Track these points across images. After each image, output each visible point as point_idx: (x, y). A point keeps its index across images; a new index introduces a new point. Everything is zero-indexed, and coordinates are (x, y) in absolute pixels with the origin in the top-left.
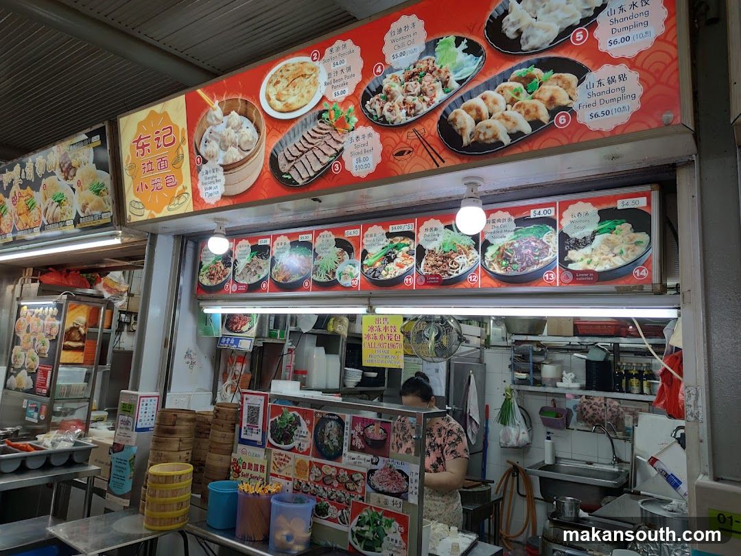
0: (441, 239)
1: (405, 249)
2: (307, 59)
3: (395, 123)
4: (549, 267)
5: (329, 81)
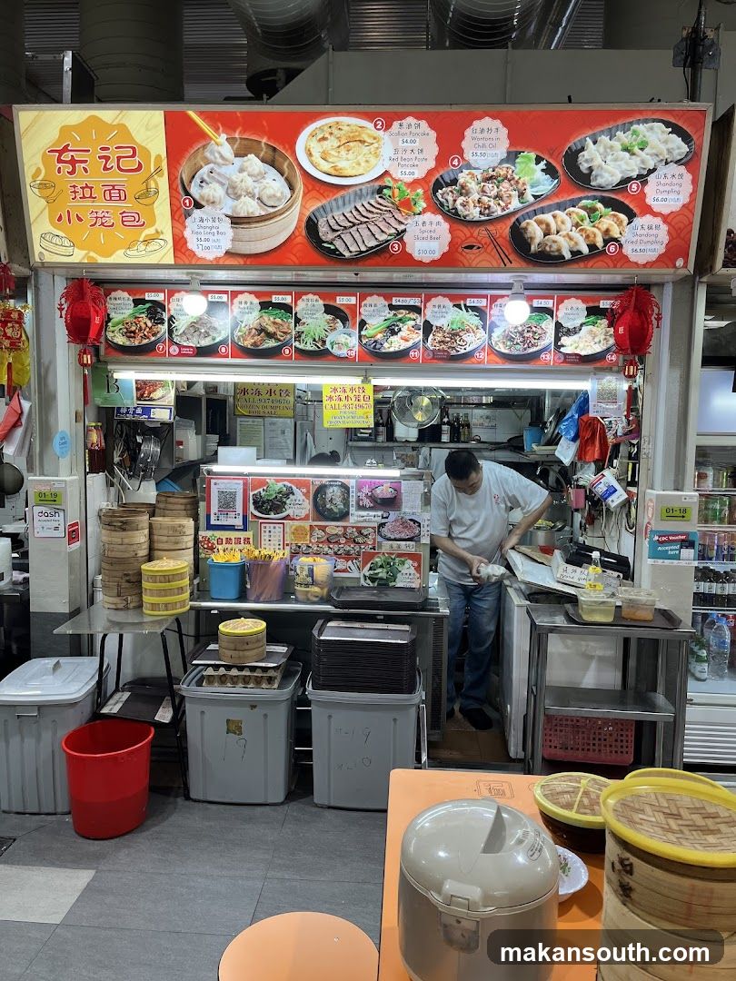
0: (449, 317)
1: (412, 323)
2: (370, 125)
3: (467, 218)
4: (545, 349)
5: (395, 157)
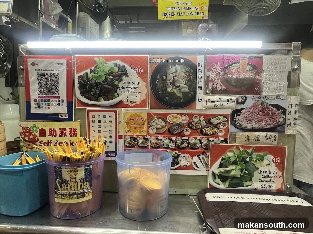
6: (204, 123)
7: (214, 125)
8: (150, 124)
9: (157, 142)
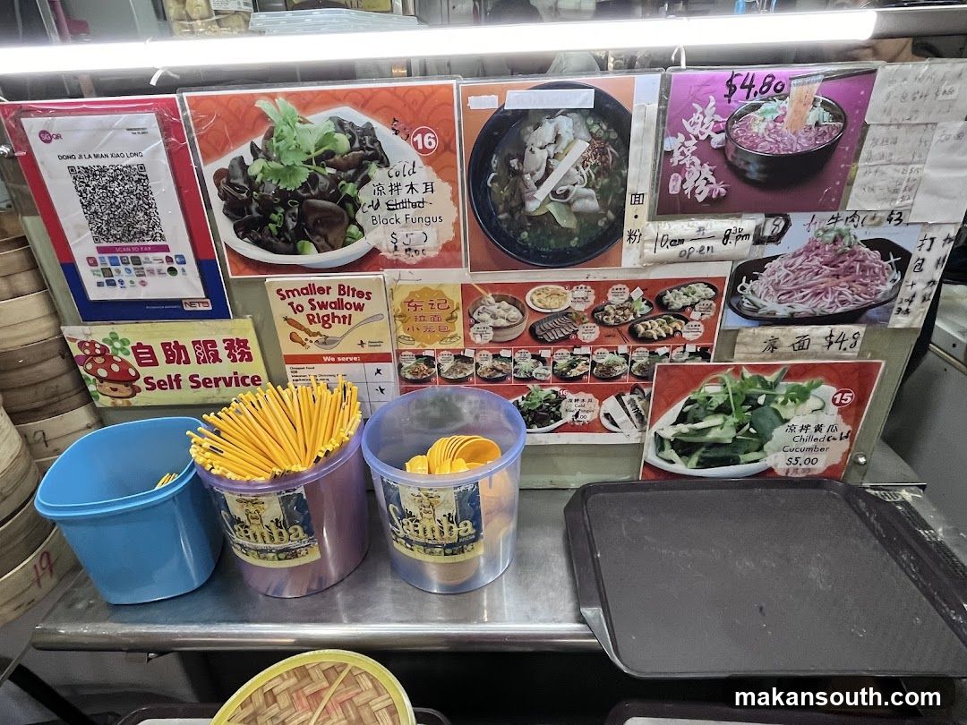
6: (642, 308)
7: (673, 310)
8: (472, 317)
9: (497, 364)
